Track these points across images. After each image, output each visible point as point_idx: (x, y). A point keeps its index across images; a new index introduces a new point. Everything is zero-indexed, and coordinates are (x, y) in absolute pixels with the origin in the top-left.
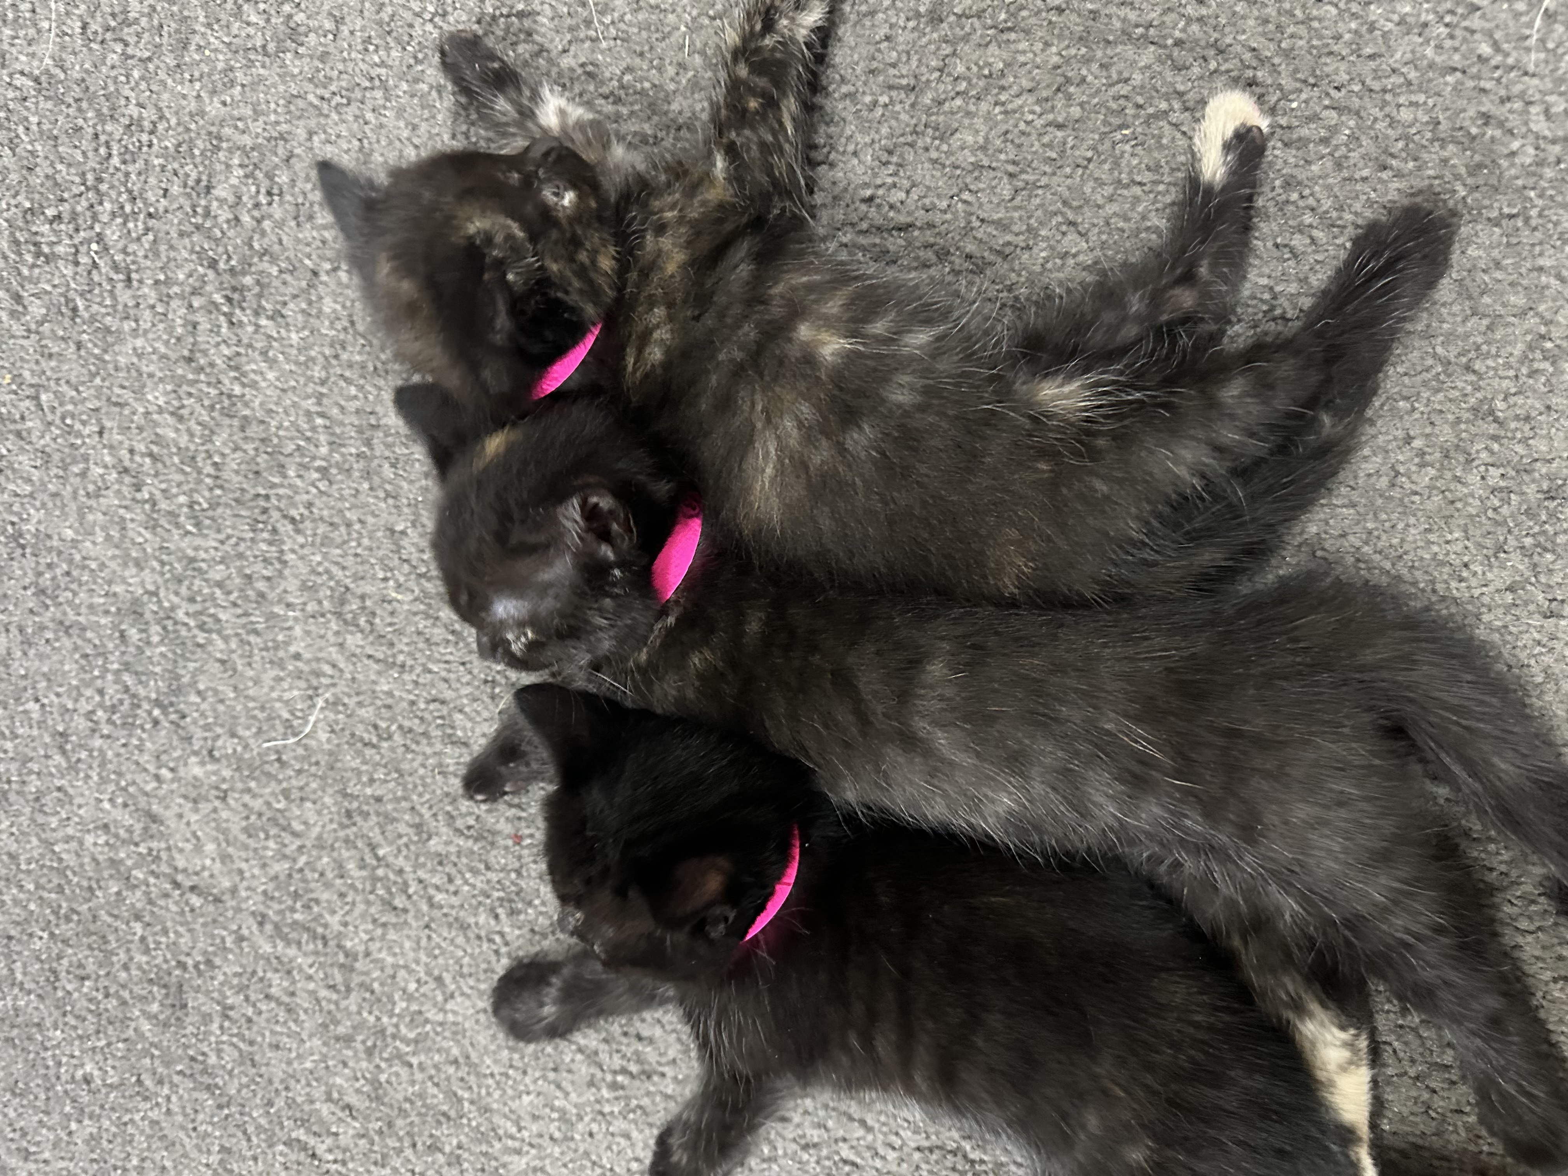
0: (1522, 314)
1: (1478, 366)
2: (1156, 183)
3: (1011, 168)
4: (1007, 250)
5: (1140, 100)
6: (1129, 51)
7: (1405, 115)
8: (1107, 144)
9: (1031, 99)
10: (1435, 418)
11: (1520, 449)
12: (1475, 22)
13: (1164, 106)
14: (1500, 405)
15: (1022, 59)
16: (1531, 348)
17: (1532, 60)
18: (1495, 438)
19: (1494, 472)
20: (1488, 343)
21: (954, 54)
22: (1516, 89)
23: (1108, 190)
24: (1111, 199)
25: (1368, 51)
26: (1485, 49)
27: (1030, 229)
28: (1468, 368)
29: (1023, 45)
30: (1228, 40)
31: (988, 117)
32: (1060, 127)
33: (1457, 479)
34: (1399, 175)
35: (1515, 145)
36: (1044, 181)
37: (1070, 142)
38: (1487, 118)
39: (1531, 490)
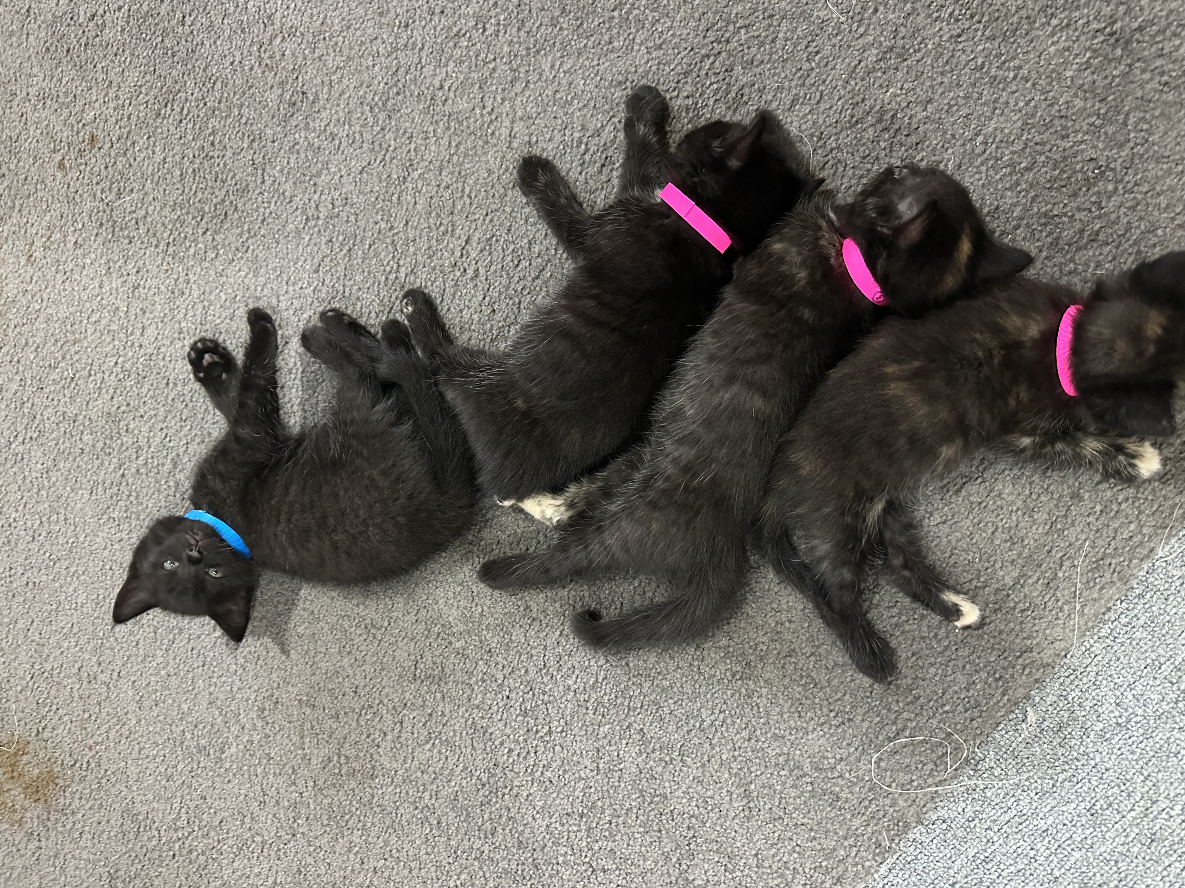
0: (828, 681)
1: (813, 658)
2: (948, 564)
3: (984, 504)
4: (945, 490)
5: (989, 571)
6: (1015, 574)
7: (932, 670)
8: (975, 550)
9: (1013, 525)
10: (796, 635)
11: (771, 660)
12: (960, 708)
13: (982, 579)
14: (793, 660)
15: (1034, 528)
16: (813, 679)
17: (934, 722)
18: (779, 653)
19: (765, 648)
20: (821, 665)
21: (1052, 498)
22: (925, 713)
23: (954, 543)
24: (949, 542)
25: (968, 666)
26: (947, 708)
27: (951, 503)
28: (813, 654)
29: (1040, 530)
30: (999, 616)
31: (1013, 503)
32: (993, 533)
33: (766, 634)
34: (908, 658)
35: (901, 705)
36: (971, 517)
37: (984, 535)
38: (917, 698)
39: (752, 658)
